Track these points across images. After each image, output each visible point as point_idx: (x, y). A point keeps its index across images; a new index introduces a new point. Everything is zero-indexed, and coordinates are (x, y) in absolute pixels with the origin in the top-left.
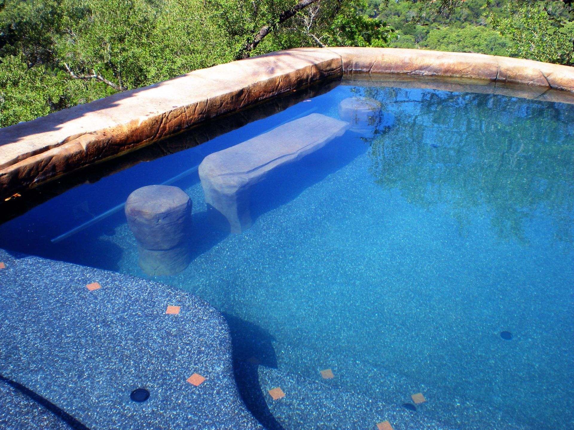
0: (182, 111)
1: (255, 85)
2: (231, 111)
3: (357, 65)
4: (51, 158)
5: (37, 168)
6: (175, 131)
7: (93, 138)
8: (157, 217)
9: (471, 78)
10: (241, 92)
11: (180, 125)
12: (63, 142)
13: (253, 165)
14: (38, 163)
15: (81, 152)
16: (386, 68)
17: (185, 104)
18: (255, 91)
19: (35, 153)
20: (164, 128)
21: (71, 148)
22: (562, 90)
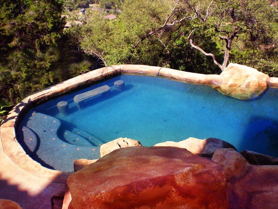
0: (73, 85)
1: (92, 78)
2: (85, 84)
3: (124, 70)
4: (45, 96)
5: (42, 98)
6: (71, 90)
7: (53, 92)
8: (61, 107)
9: (152, 74)
10: (88, 80)
11: (72, 88)
12: (48, 93)
13: (84, 97)
14: (43, 97)
15: (51, 95)
16: (132, 71)
17: (74, 84)
18: (93, 79)
19: (42, 95)
20: (69, 89)
21: (49, 94)
22: (174, 78)
